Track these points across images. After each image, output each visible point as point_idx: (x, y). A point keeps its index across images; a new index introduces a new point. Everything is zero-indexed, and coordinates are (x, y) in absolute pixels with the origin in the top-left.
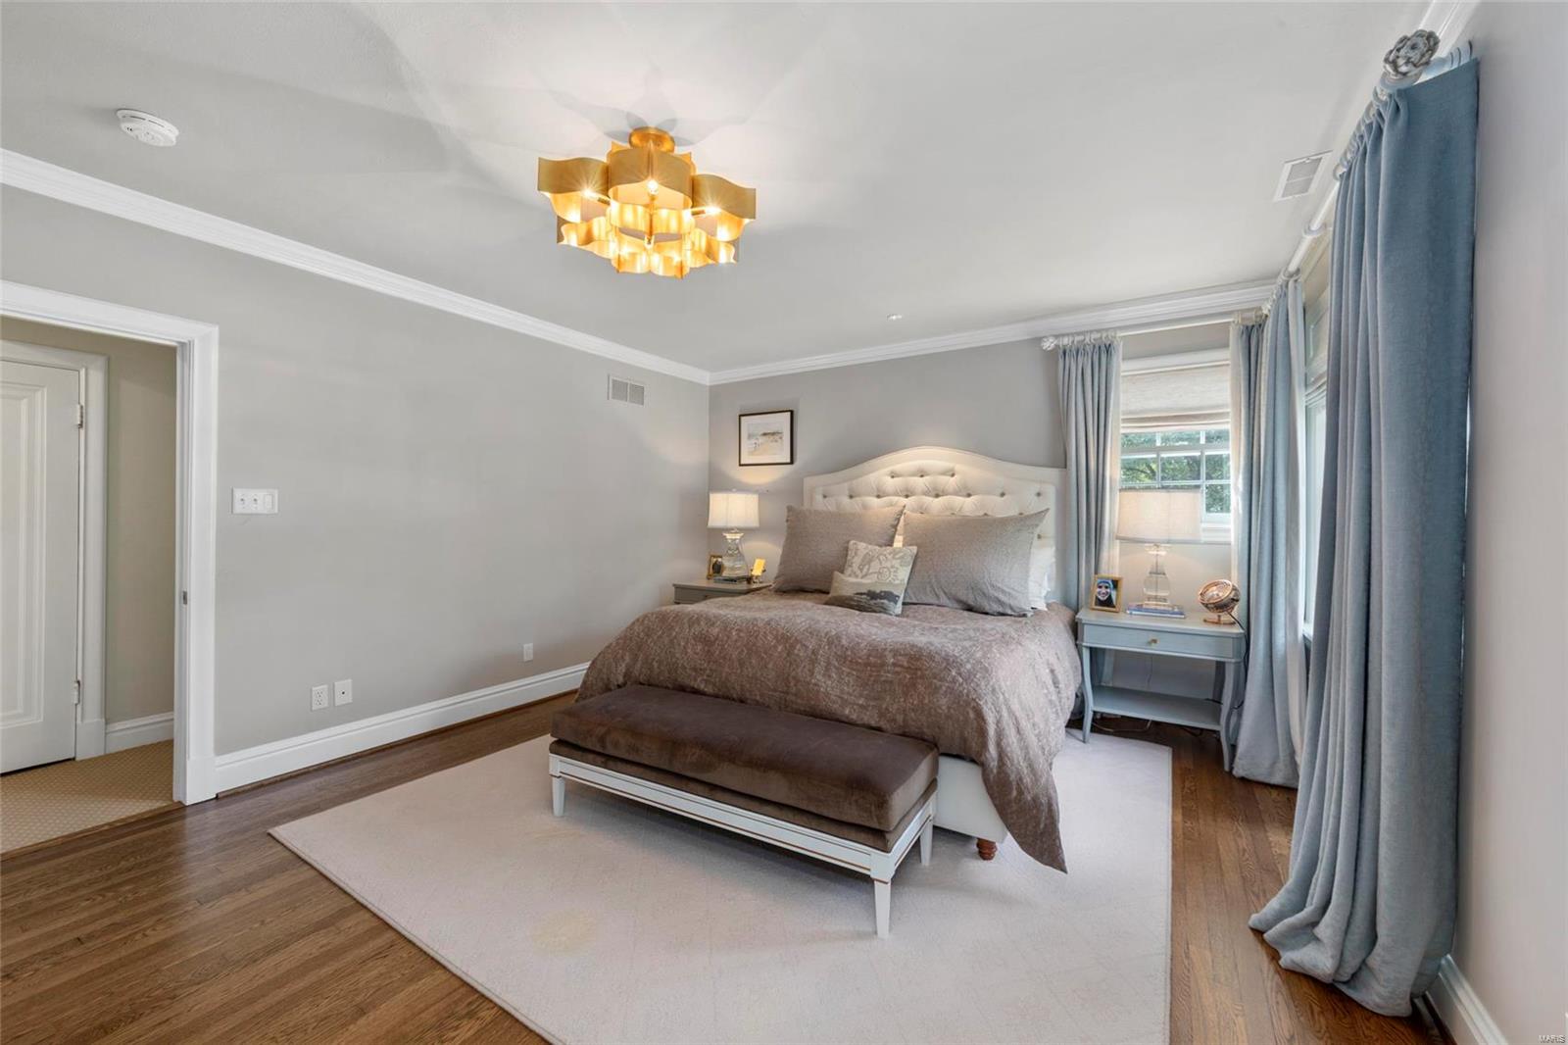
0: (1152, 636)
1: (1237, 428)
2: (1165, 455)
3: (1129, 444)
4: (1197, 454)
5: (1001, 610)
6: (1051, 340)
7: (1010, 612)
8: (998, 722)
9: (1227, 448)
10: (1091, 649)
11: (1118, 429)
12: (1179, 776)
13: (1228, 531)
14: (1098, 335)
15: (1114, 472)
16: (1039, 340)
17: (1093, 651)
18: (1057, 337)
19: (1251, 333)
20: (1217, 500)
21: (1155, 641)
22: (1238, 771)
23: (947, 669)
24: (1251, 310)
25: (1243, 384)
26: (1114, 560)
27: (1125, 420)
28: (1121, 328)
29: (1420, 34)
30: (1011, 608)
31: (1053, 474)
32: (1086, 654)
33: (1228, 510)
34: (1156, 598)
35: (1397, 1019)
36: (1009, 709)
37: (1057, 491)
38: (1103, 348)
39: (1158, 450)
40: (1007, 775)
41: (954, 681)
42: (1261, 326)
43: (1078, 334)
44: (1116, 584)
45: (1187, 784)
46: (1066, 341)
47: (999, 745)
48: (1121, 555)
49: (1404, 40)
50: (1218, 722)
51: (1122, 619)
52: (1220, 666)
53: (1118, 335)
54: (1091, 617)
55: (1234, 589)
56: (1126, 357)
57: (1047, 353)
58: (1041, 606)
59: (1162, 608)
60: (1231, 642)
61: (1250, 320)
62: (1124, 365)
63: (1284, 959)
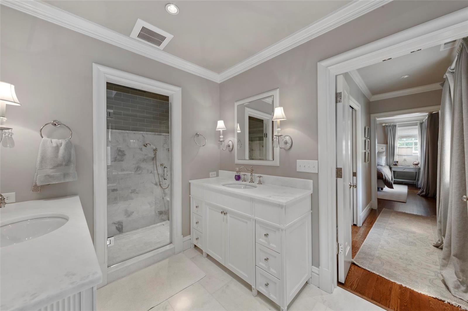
0: (404, 169)
4: (412, 141)
17: (394, 171)
18: (385, 123)
19: (422, 124)
22: (419, 187)
26: (396, 159)
31: (385, 145)
32: (392, 172)
33: (418, 150)
34: (405, 164)
36: (386, 173)
37: (386, 148)
38: (394, 125)
39: (405, 141)
40: (386, 179)
43: (390, 124)
44: (397, 162)
45: (410, 188)
46: (387, 124)
47: (385, 177)
48: (398, 157)
50: (416, 181)
51: (398, 167)
52: (416, 172)
53: (397, 123)
54: (393, 167)
55: (418, 162)
56: (398, 127)
57: (383, 126)
58: (384, 165)
59: (405, 165)
60: (417, 169)
61: (422, 121)
62: (398, 128)
63: (420, 195)
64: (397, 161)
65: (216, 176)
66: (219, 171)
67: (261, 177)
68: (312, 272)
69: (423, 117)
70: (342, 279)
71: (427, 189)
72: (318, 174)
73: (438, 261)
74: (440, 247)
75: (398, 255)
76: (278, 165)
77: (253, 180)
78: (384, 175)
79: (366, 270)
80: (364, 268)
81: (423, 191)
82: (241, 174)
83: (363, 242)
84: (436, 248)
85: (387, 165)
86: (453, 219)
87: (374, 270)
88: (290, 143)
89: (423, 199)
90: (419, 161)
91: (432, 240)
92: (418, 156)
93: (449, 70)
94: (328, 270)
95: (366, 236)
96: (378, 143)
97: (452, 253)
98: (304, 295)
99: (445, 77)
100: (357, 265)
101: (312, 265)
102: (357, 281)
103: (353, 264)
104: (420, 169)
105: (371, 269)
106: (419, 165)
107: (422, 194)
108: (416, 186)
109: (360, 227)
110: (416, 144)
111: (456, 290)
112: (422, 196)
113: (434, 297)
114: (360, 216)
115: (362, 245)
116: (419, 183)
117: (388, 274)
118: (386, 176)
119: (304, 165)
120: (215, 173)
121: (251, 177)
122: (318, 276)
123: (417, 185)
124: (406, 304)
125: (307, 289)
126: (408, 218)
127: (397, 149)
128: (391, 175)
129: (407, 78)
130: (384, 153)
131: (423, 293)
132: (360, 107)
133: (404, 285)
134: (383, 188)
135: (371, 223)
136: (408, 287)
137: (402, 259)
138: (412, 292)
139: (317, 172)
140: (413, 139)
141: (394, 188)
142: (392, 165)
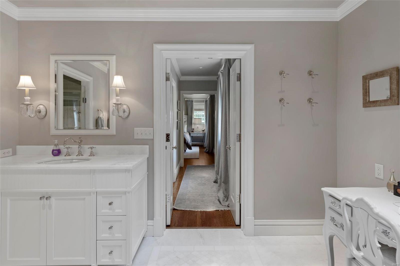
4: (201, 114)
17: (192, 136)
18: (187, 98)
21: (198, 135)
26: (193, 127)
33: (204, 120)
37: (187, 118)
38: (192, 101)
39: (198, 113)
40: (188, 143)
44: (194, 129)
46: (188, 99)
51: (194, 133)
52: (203, 136)
54: (191, 133)
56: (195, 102)
57: (185, 101)
58: (186, 132)
59: (198, 131)
61: (206, 100)
65: (11, 155)
66: (18, 147)
67: (94, 148)
68: (148, 226)
69: (206, 97)
70: (169, 223)
71: (209, 148)
72: (153, 139)
73: (216, 190)
74: (216, 182)
75: (198, 194)
76: (115, 133)
77: (82, 153)
78: (186, 140)
79: (182, 210)
80: (181, 209)
81: (207, 149)
82: (61, 147)
83: (178, 192)
84: (214, 183)
85: (188, 132)
86: (222, 161)
87: (186, 208)
88: (128, 112)
90: (205, 128)
91: (213, 179)
92: (204, 124)
93: (220, 70)
94: (160, 218)
95: (179, 187)
96: (184, 115)
97: (222, 182)
98: (142, 247)
99: (218, 74)
100: (177, 210)
101: (148, 220)
102: (178, 220)
103: (174, 209)
104: (205, 134)
105: (185, 208)
106: (205, 131)
109: (175, 182)
110: (203, 115)
111: (223, 202)
112: (207, 153)
113: (215, 210)
114: (175, 173)
115: (178, 194)
116: (205, 144)
117: (194, 208)
118: (188, 140)
119: (141, 133)
120: (10, 150)
121: (80, 149)
122: (152, 227)
124: (204, 220)
125: (144, 242)
126: (201, 169)
127: (194, 119)
128: (190, 140)
129: (202, 68)
130: (186, 123)
131: (211, 210)
132: (175, 84)
133: (202, 210)
134: (186, 150)
135: (181, 177)
136: (204, 210)
137: (200, 196)
138: (206, 212)
139: (153, 138)
140: (202, 112)
141: (192, 149)
142: (191, 131)
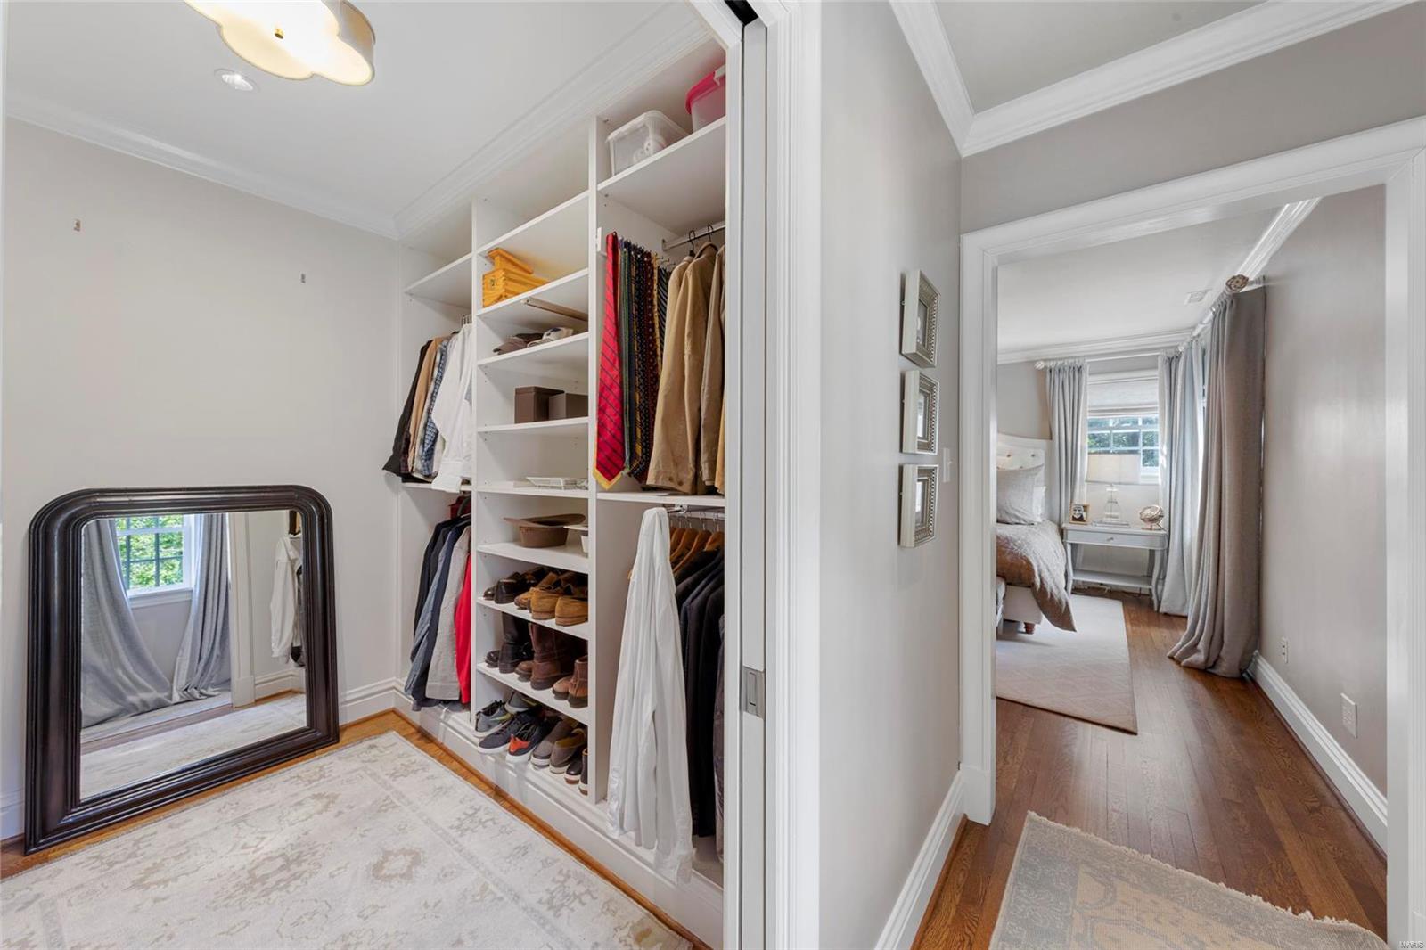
0: (1110, 536)
1: (1163, 415)
2: (1115, 432)
3: (1092, 424)
4: (1137, 431)
5: (1017, 521)
6: (1042, 363)
7: (1023, 522)
8: (1039, 566)
9: (1156, 428)
10: (1072, 544)
11: (1086, 416)
12: (1127, 612)
13: (1157, 477)
14: (1073, 361)
15: (1083, 441)
16: (1033, 362)
17: (1073, 545)
18: (1045, 360)
19: (1172, 362)
20: (1150, 458)
21: (1112, 539)
22: (1163, 610)
23: (1008, 543)
24: (1172, 347)
25: (1167, 391)
26: (1083, 495)
27: (1090, 411)
28: (1090, 356)
29: (1240, 276)
30: (1024, 520)
31: (1044, 443)
32: (1069, 547)
33: (1157, 465)
34: (1111, 516)
35: (1232, 679)
36: (1043, 562)
37: (1046, 454)
38: (1076, 369)
39: (1111, 429)
40: (1045, 589)
41: (1012, 548)
42: (1178, 358)
43: (1060, 359)
44: (1085, 507)
45: (1132, 616)
46: (1051, 364)
47: (1040, 575)
48: (1088, 491)
49: (1234, 278)
50: (1151, 584)
51: (1090, 527)
52: (1152, 552)
53: (1087, 361)
54: (1071, 526)
55: (1161, 510)
56: (1091, 373)
57: (1039, 371)
58: (1039, 520)
59: (1114, 520)
60: (1158, 539)
61: (1172, 353)
62: (1090, 379)
63: (1183, 663)
64: (1085, 503)
69: (1176, 337)
71: (1212, 640)
78: (1035, 569)
81: (1196, 645)
85: (1051, 520)
89: (1200, 689)
92: (1157, 485)
106: (1164, 523)
107: (1189, 659)
108: (1151, 601)
110: (1150, 439)
112: (1191, 669)
118: (1046, 575)
123: (1154, 598)
127: (1087, 456)
128: (1063, 566)
130: (1041, 474)
134: (1033, 625)
140: (1141, 420)
141: (1076, 620)
142: (1069, 518)
